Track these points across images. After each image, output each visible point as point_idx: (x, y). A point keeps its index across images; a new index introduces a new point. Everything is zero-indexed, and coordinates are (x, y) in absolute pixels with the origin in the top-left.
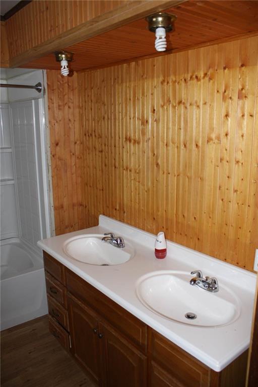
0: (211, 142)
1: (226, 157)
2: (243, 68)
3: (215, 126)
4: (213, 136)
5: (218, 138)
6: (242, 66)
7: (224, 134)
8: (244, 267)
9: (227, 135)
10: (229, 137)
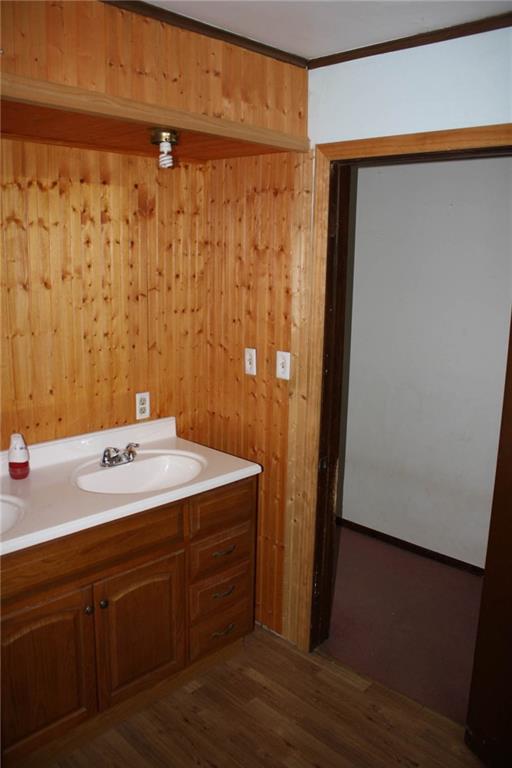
0: (69, 277)
1: (90, 294)
2: (84, 185)
3: (72, 255)
4: (71, 269)
5: (79, 271)
6: (82, 181)
7: (86, 266)
8: (126, 423)
9: (89, 266)
10: (92, 269)
